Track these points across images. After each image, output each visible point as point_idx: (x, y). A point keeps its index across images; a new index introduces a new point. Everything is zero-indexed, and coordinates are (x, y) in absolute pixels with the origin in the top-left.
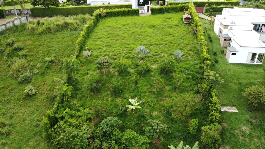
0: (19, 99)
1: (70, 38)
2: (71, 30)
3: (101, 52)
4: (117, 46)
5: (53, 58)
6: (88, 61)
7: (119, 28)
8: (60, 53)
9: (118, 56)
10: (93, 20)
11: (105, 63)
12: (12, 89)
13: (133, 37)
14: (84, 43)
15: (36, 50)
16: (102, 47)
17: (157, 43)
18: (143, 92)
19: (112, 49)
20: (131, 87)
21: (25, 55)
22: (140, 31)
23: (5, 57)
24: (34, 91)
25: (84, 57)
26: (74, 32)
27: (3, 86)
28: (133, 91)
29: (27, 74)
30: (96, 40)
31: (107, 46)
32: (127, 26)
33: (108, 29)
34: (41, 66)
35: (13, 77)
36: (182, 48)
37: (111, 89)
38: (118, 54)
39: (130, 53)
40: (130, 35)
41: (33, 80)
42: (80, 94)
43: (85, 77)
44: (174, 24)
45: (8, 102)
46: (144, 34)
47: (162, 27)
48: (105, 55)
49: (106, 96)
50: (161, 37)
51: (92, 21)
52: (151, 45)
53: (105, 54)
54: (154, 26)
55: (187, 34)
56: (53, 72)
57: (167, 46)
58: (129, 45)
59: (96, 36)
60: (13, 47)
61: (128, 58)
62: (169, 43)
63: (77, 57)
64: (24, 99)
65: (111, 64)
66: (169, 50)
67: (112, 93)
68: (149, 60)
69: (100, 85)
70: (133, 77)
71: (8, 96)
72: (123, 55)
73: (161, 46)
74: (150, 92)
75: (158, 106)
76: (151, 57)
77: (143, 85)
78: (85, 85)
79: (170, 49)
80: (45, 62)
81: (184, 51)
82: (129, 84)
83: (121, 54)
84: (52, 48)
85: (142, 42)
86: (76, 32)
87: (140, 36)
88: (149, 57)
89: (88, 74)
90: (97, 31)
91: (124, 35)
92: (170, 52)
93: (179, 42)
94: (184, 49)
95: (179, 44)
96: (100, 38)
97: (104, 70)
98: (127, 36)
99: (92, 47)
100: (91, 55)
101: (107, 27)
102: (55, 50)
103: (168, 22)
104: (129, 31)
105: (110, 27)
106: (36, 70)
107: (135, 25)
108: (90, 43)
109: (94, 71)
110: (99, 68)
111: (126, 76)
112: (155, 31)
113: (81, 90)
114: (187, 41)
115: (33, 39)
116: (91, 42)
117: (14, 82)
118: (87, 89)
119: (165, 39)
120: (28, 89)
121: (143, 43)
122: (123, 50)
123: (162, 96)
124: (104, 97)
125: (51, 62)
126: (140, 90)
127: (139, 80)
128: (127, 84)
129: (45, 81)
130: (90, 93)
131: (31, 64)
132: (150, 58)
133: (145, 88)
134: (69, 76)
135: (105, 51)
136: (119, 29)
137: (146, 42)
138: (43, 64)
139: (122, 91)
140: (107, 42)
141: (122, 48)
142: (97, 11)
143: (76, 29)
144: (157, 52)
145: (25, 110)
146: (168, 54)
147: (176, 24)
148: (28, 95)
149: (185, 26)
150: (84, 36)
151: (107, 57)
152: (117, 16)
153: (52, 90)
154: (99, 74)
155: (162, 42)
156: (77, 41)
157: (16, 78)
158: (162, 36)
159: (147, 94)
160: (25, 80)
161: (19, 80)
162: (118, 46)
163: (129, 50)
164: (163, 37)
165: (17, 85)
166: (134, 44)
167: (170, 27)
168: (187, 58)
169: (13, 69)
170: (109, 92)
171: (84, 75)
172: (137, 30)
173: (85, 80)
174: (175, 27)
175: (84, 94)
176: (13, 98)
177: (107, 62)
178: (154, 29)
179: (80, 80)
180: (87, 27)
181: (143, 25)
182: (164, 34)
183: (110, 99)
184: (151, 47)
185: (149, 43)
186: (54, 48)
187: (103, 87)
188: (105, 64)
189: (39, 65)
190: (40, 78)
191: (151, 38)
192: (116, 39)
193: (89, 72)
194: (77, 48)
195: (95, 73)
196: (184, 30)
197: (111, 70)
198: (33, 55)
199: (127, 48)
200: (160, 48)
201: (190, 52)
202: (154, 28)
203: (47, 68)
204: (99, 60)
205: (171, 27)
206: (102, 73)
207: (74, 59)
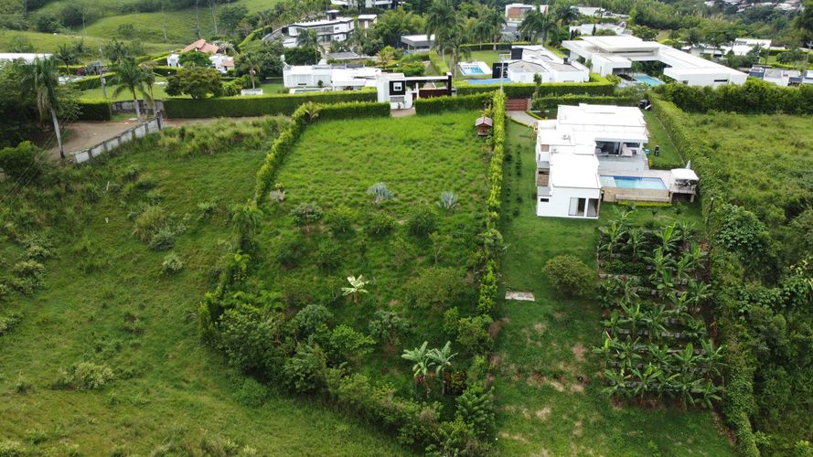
0: (153, 278)
1: (246, 166)
2: (248, 148)
3: (304, 194)
4: (335, 182)
5: (213, 205)
6: (279, 211)
7: (345, 145)
8: (227, 195)
9: (336, 201)
10: (292, 127)
11: (309, 213)
12: (139, 260)
13: (369, 164)
14: (273, 175)
15: (179, 188)
16: (306, 185)
17: (413, 177)
18: (375, 267)
19: (325, 187)
20: (356, 257)
21: (161, 198)
22: (385, 152)
23: (122, 202)
24: (180, 264)
25: (271, 203)
26: (254, 153)
27: (122, 255)
28: (358, 265)
29: (166, 233)
30: (295, 169)
31: (316, 182)
32: (361, 140)
33: (322, 147)
34: (191, 219)
35: (140, 238)
36: (458, 186)
37: (319, 261)
38: (335, 198)
39: (360, 196)
40: (364, 160)
41: (177, 244)
42: (263, 269)
43: (272, 240)
44: (456, 137)
45: (133, 282)
46: (390, 158)
47: (430, 143)
48: (312, 200)
49: (309, 274)
50: (424, 166)
51: (290, 130)
52: (401, 181)
53: (311, 197)
54: (414, 142)
55: (476, 159)
56: (214, 230)
57: (433, 182)
58: (358, 180)
59: (297, 161)
60: (137, 183)
61: (355, 205)
62: (437, 177)
63: (259, 202)
64: (162, 278)
65: (321, 217)
66: (434, 191)
67: (320, 268)
68: (394, 210)
69: (298, 253)
70: (359, 240)
71: (132, 272)
72: (347, 199)
73: (420, 183)
74: (388, 266)
75: (400, 290)
76: (397, 204)
77: (376, 254)
78: (272, 254)
79: (437, 188)
80: (199, 211)
81: (463, 192)
82: (352, 252)
83: (341, 197)
84: (211, 185)
85: (385, 174)
86: (258, 152)
87: (384, 162)
88: (394, 204)
89: (277, 234)
90: (299, 151)
91: (351, 161)
92: (434, 195)
93: (455, 175)
94: (464, 189)
95: (456, 180)
96: (303, 166)
97: (308, 228)
98: (358, 162)
99: (287, 184)
100: (285, 199)
101: (319, 142)
102: (217, 188)
103: (445, 133)
104: (363, 151)
105: (326, 142)
106: (181, 227)
107: (376, 138)
108: (284, 177)
109: (290, 229)
110: (298, 223)
111: (348, 238)
112: (414, 152)
113: (265, 263)
114: (472, 174)
115: (174, 166)
116: (287, 173)
117: (141, 247)
118: (276, 260)
119: (429, 170)
120: (169, 259)
121: (387, 177)
122: (346, 190)
123: (409, 274)
124: (304, 275)
125: (210, 211)
126: (371, 264)
127: (371, 246)
128: (348, 252)
129: (200, 247)
130: (280, 267)
131: (172, 215)
132: (395, 207)
133: (379, 261)
134: (243, 237)
135: (312, 192)
136: (344, 148)
137: (392, 175)
138: (193, 214)
139: (338, 264)
140: (317, 175)
141: (345, 187)
142: (301, 107)
143: (257, 147)
144: (411, 195)
145: (164, 296)
146: (430, 199)
147: (460, 138)
148: (169, 270)
149: (477, 142)
150: (272, 163)
151: (314, 203)
152: (343, 119)
153: (212, 263)
154: (298, 235)
155: (422, 175)
156: (260, 173)
157: (146, 241)
158: (425, 163)
159: (383, 270)
160: (163, 244)
161: (151, 243)
162: (338, 183)
163: (359, 191)
164: (429, 165)
165: (147, 253)
166: (369, 179)
167: (447, 144)
168: (465, 206)
169: (139, 224)
170: (314, 267)
171: (270, 236)
172: (379, 149)
173: (273, 245)
174: (456, 145)
175: (270, 269)
176: (141, 276)
177: (313, 213)
178: (413, 149)
179: (263, 245)
180: (280, 144)
181: (392, 138)
182: (432, 159)
183: (315, 278)
184: (402, 185)
185: (399, 176)
186: (215, 185)
187: (305, 257)
188: (308, 216)
189: (187, 216)
190: (189, 240)
191: (404, 167)
192: (335, 167)
193: (279, 230)
194: (259, 185)
195: (290, 233)
196: (472, 152)
197: (322, 228)
198: (174, 199)
199: (355, 186)
200: (417, 187)
201: (474, 196)
202: (413, 146)
203: (202, 222)
204: (298, 208)
205: (450, 144)
206: (304, 233)
207: (252, 206)
